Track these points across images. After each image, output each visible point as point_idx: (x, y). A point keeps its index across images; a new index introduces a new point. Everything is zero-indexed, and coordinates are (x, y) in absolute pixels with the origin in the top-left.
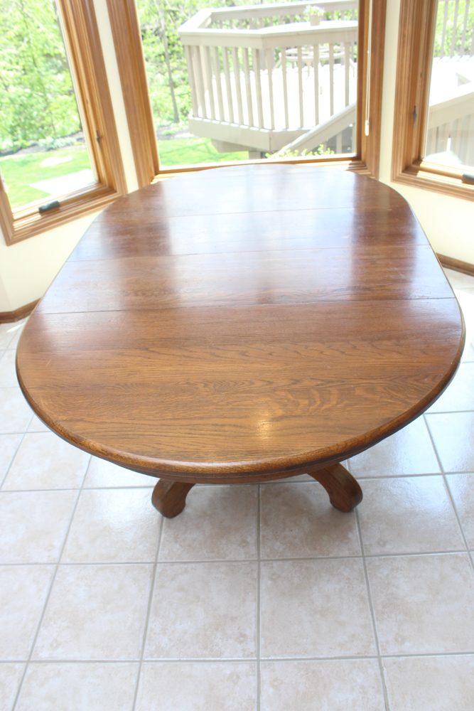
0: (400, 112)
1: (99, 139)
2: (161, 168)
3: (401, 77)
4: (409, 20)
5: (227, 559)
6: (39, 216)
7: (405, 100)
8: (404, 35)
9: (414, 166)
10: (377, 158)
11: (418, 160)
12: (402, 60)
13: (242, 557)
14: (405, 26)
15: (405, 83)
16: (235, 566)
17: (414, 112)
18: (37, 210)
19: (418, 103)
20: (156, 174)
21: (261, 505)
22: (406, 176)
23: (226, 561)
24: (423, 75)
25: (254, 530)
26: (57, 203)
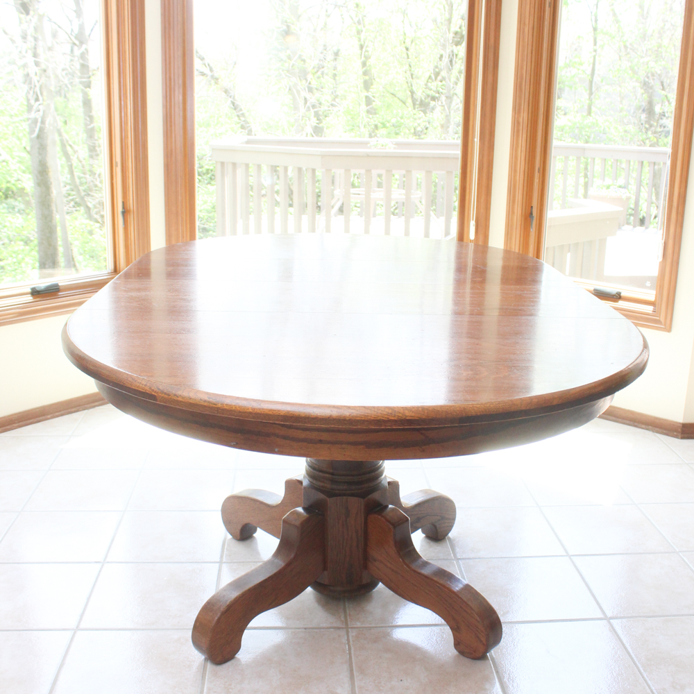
0: (513, 212)
1: (125, 212)
3: (515, 171)
4: (524, 107)
6: (29, 298)
7: (520, 197)
8: (518, 123)
12: (516, 151)
14: (519, 112)
15: (520, 178)
17: (531, 213)
18: (30, 291)
19: (535, 203)
21: (352, 652)
24: (541, 172)
25: (346, 680)
26: (57, 285)
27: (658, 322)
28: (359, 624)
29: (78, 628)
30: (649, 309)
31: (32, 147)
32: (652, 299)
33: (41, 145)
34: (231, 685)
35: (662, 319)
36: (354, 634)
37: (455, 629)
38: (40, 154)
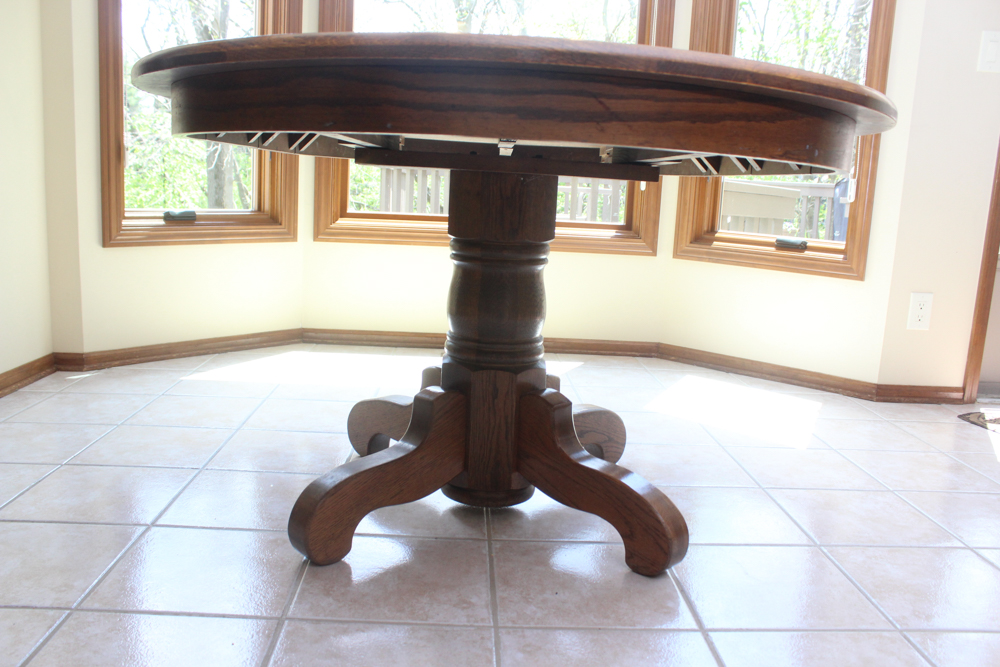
2: (351, 209)
5: (431, 621)
6: (162, 222)
9: (707, 236)
10: (656, 223)
11: (712, 230)
13: (464, 621)
16: (447, 631)
18: (162, 215)
20: (342, 216)
21: (495, 562)
22: (696, 247)
23: (429, 625)
25: (486, 590)
26: (194, 213)
27: (849, 270)
28: (504, 537)
29: (154, 524)
30: (840, 257)
31: (209, 188)
32: (843, 247)
33: (219, 185)
34: (332, 587)
35: (854, 266)
36: (498, 546)
37: (627, 536)
38: (216, 193)
